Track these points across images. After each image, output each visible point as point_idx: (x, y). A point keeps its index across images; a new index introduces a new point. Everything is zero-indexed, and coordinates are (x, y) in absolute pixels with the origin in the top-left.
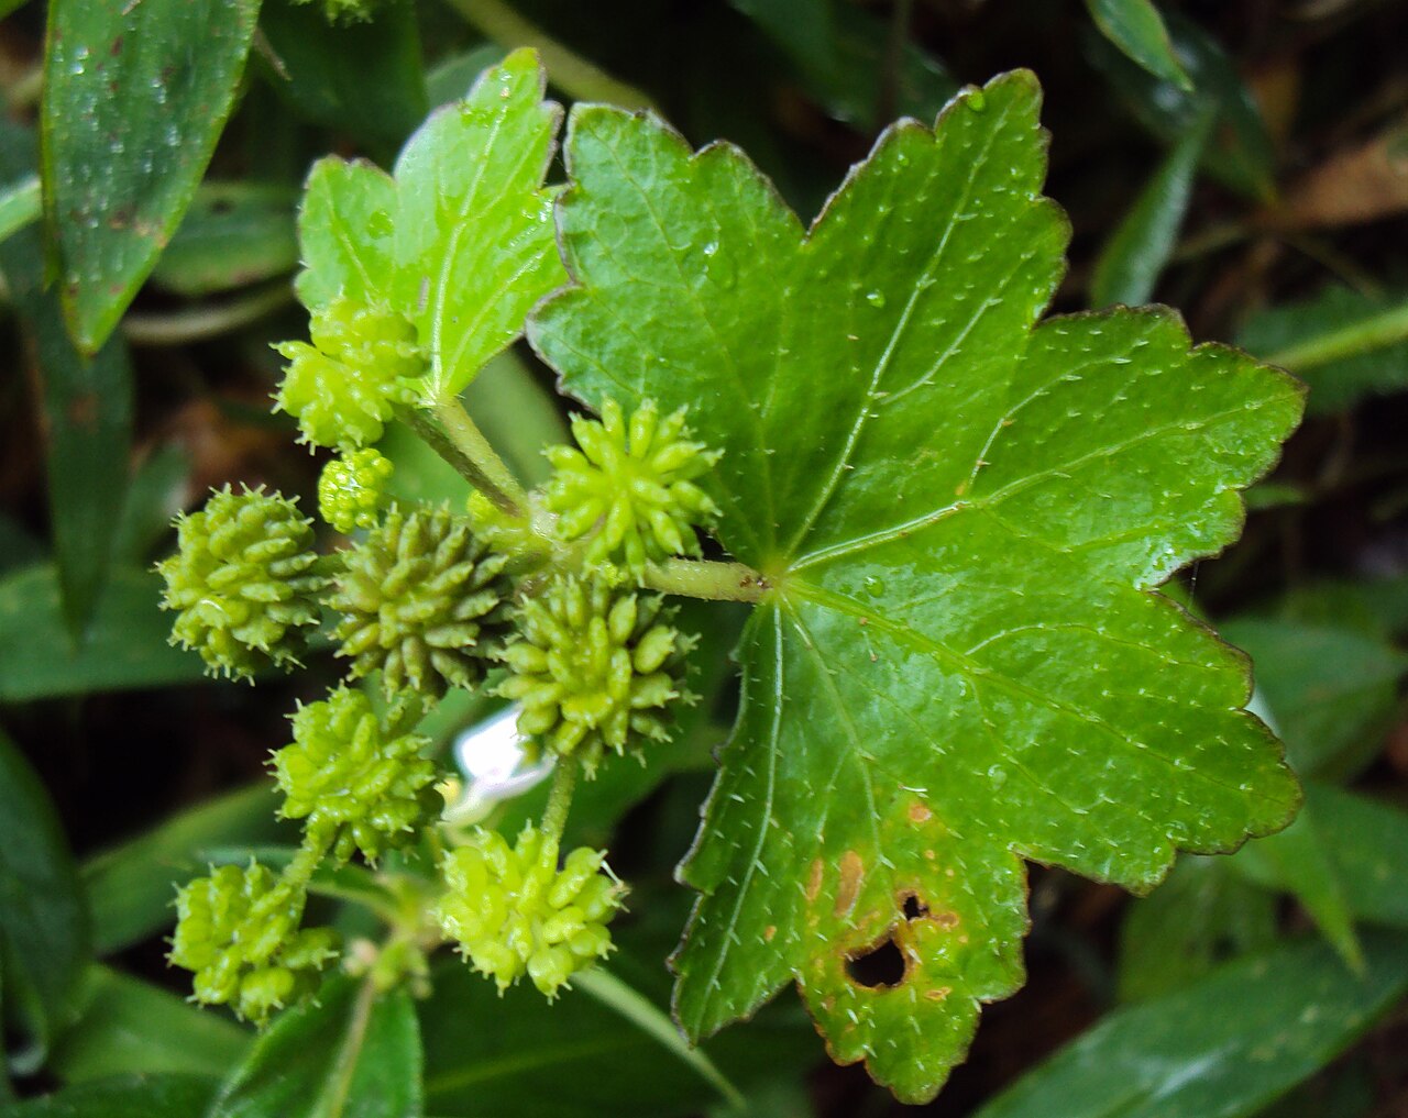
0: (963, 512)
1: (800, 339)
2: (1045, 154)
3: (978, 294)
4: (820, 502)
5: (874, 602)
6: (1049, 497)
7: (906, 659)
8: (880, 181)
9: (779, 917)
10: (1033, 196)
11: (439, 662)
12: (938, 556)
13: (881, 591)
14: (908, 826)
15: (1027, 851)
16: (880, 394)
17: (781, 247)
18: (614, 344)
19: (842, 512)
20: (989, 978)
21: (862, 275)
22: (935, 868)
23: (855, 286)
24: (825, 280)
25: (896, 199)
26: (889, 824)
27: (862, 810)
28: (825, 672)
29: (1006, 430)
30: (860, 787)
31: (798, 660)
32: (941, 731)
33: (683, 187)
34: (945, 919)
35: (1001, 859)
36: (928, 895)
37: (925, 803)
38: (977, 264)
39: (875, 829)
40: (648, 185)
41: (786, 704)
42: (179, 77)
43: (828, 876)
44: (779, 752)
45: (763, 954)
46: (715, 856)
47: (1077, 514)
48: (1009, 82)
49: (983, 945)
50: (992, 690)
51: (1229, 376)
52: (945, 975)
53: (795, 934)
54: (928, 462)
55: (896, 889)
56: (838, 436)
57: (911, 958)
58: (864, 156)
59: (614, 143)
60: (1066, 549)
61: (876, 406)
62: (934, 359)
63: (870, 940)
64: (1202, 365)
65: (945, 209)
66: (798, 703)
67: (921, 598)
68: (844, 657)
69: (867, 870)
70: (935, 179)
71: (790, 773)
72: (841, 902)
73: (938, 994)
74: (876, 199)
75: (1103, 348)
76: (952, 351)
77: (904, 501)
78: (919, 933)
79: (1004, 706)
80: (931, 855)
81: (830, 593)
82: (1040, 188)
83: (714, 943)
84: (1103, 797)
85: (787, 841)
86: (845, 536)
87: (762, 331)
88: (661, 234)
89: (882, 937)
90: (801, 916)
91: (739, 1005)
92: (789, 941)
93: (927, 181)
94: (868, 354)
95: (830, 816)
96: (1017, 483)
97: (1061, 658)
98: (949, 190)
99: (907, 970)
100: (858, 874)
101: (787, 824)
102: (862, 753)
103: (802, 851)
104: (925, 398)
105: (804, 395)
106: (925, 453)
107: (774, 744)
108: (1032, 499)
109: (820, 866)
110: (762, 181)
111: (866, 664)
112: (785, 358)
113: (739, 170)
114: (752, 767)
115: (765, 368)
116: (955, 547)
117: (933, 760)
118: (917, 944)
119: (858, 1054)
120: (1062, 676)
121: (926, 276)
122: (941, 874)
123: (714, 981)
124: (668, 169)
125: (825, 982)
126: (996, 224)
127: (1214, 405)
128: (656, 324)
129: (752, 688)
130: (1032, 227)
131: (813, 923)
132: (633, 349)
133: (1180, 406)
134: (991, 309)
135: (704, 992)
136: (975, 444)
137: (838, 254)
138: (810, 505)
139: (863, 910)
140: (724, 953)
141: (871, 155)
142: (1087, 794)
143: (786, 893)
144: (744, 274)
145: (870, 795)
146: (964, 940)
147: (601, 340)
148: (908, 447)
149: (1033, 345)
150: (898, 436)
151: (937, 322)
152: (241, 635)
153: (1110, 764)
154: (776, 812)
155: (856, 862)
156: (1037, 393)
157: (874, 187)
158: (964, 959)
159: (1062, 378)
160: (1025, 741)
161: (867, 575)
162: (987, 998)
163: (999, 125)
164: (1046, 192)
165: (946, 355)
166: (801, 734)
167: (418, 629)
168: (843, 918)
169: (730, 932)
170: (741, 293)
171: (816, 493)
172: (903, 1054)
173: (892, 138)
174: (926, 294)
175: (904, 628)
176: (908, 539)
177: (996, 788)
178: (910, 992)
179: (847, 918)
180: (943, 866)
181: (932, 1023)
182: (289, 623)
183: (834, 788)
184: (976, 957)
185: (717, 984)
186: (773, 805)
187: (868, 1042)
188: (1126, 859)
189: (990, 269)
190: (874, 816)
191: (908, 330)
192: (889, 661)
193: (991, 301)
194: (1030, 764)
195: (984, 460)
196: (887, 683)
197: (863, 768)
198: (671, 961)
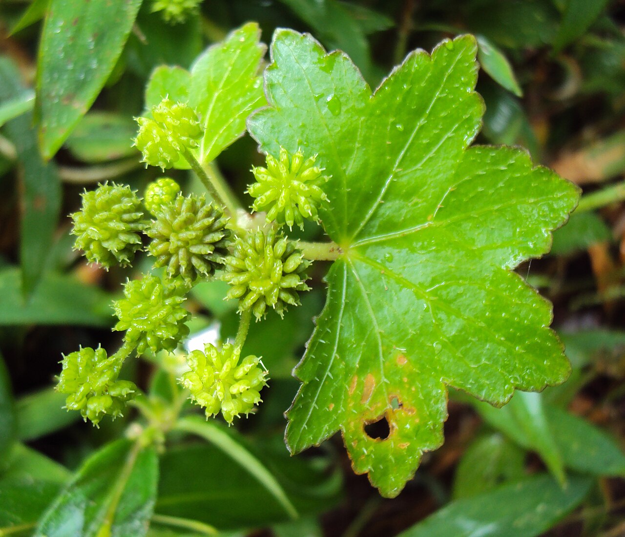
0: (430, 227)
1: (366, 141)
2: (477, 73)
3: (445, 130)
4: (368, 217)
5: (387, 264)
6: (468, 225)
7: (400, 290)
8: (407, 75)
9: (336, 399)
10: (470, 90)
11: (195, 262)
12: (418, 246)
13: (391, 260)
14: (396, 365)
15: (449, 381)
16: (398, 170)
17: (361, 98)
18: (285, 133)
19: (377, 222)
20: (426, 441)
21: (395, 116)
22: (407, 386)
23: (391, 120)
24: (379, 116)
25: (412, 83)
26: (387, 364)
27: (377, 355)
28: (364, 293)
29: (452, 193)
30: (376, 346)
31: (353, 286)
32: (414, 325)
33: (321, 68)
34: (409, 411)
35: (437, 385)
36: (405, 398)
37: (404, 355)
38: (445, 118)
39: (382, 366)
40: (305, 66)
41: (346, 304)
42: (100, 37)
43: (359, 384)
44: (342, 324)
45: (328, 415)
46: (310, 367)
47: (479, 234)
48: (464, 39)
49: (426, 424)
50: (438, 308)
51: (548, 182)
52: (407, 437)
53: (343, 408)
54: (416, 204)
55: (389, 394)
56: (378, 188)
57: (393, 427)
58: (400, 63)
59: (291, 48)
60: (475, 248)
61: (396, 175)
62: (421, 158)
63: (375, 416)
64: (537, 174)
65: (433, 92)
66: (351, 305)
67: (409, 264)
68: (373, 287)
69: (377, 384)
70: (430, 77)
71: (346, 335)
72: (363, 397)
73: (403, 446)
74: (404, 81)
75: (495, 162)
76: (431, 154)
77: (404, 220)
78: (397, 415)
79: (442, 315)
80: (405, 380)
81: (368, 258)
82: (474, 87)
83: (306, 407)
84: (484, 361)
85: (342, 366)
86: (377, 233)
87: (349, 135)
88: (309, 88)
89: (382, 416)
90: (346, 400)
91: (315, 438)
92: (339, 412)
93: (427, 78)
94: (394, 150)
95: (362, 356)
96: (455, 217)
97: (469, 297)
98: (435, 82)
99: (390, 433)
100: (372, 384)
101: (343, 357)
102: (378, 330)
103: (348, 371)
104: (418, 174)
105: (365, 166)
106: (415, 199)
107: (340, 321)
108: (460, 225)
109: (356, 379)
110: (355, 70)
111: (382, 291)
112: (358, 148)
113: (346, 63)
114: (329, 328)
115: (349, 152)
116: (426, 243)
117: (409, 337)
118: (396, 421)
119: (365, 470)
120: (469, 305)
121: (422, 121)
122: (409, 389)
123: (305, 425)
124: (316, 60)
125: (354, 433)
126: (453, 101)
127: (540, 193)
128: (304, 126)
129: (332, 294)
130: (468, 105)
131: (351, 405)
132: (293, 137)
133: (526, 192)
134: (449, 138)
135: (300, 430)
136: (438, 198)
137: (385, 105)
138: (363, 217)
139: (374, 402)
140: (310, 413)
141: (403, 63)
142: (477, 359)
143: (340, 390)
144: (344, 109)
145: (381, 349)
146: (417, 421)
147: (280, 131)
148: (408, 196)
149: (466, 157)
150: (404, 191)
151: (425, 142)
152: (105, 245)
153: (488, 346)
154: (338, 351)
155: (373, 380)
156: (466, 179)
157: (404, 77)
158: (417, 430)
159: (477, 173)
160: (451, 333)
161: (386, 252)
162: (426, 449)
163: (459, 57)
164: (477, 89)
165: (428, 157)
166: (352, 318)
167: (187, 243)
168: (365, 404)
169: (314, 404)
170: (342, 117)
171: (366, 213)
172: (385, 473)
173: (412, 57)
174: (422, 128)
175: (400, 276)
176: (405, 237)
177: (436, 352)
178: (392, 442)
179: (366, 405)
180: (411, 386)
181: (400, 460)
182: (127, 242)
183: (365, 344)
184: (422, 429)
185: (306, 426)
186: (338, 348)
187: (371, 465)
188: (493, 390)
189: (450, 120)
190: (382, 359)
191: (412, 144)
192: (393, 291)
193: (449, 134)
194: (453, 342)
195: (441, 205)
196: (391, 300)
197: (379, 336)
198: (286, 413)
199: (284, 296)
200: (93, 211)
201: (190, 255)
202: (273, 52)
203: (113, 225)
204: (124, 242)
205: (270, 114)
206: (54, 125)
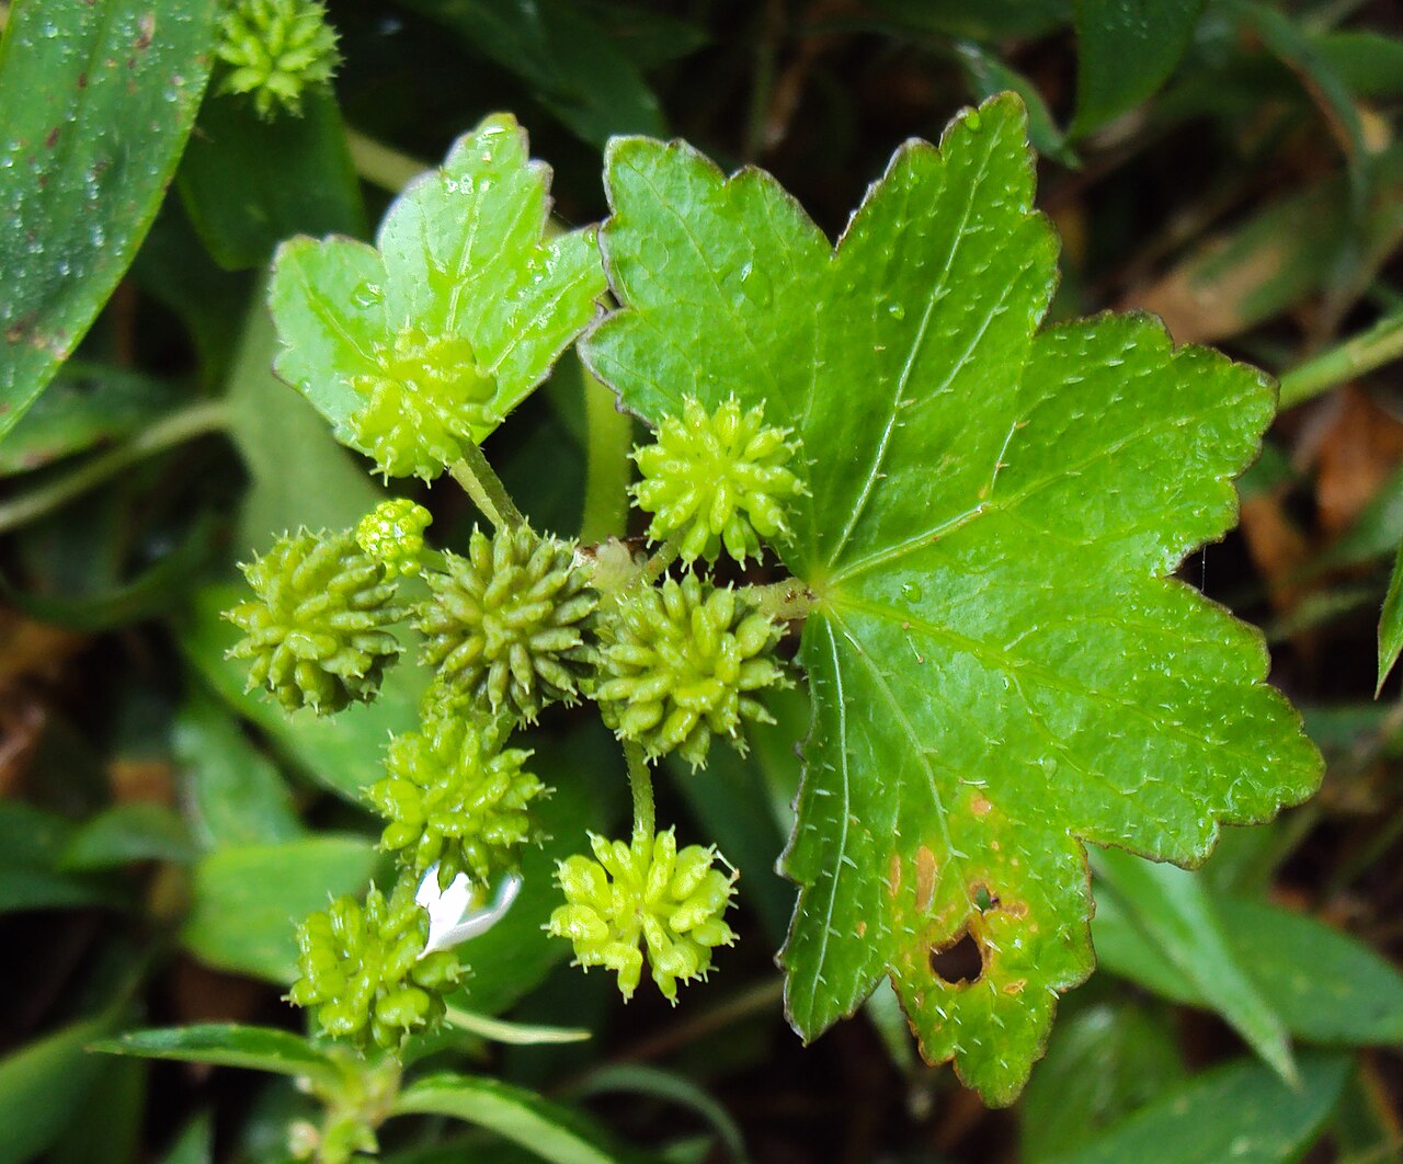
0: (987, 514)
1: (833, 351)
2: (1033, 170)
3: (985, 304)
4: (856, 513)
5: (912, 607)
6: (1063, 496)
7: (949, 659)
8: (897, 198)
9: (868, 914)
10: (1025, 209)
11: (544, 667)
12: (968, 558)
13: (918, 596)
14: (971, 819)
15: (1085, 832)
16: (907, 402)
17: (810, 263)
18: (666, 363)
19: (876, 522)
20: (1060, 967)
21: (883, 289)
22: (1001, 859)
23: (878, 299)
24: (853, 294)
25: (908, 215)
26: (953, 818)
27: (929, 804)
28: (877, 675)
29: (1020, 433)
30: (924, 786)
31: (852, 665)
32: (992, 726)
33: (719, 211)
34: (1015, 910)
35: (1061, 844)
36: (999, 885)
37: (984, 794)
38: (983, 275)
39: (944, 827)
40: (685, 211)
41: (848, 706)
42: (112, 173)
43: (906, 873)
44: (849, 751)
45: (858, 948)
46: (809, 851)
47: (1089, 510)
48: (999, 102)
49: (1053, 933)
50: (1032, 682)
51: (1207, 376)
52: (1019, 967)
53: (884, 928)
54: (951, 468)
55: (967, 883)
56: (869, 446)
57: (988, 949)
58: (880, 175)
59: (649, 174)
60: (1085, 543)
61: (902, 415)
62: (949, 369)
63: (949, 935)
64: (1184, 364)
65: (952, 224)
66: (858, 707)
67: (955, 600)
68: (892, 660)
69: (940, 865)
70: (943, 195)
71: (861, 772)
72: (919, 898)
73: (1014, 987)
74: (893, 214)
75: (1097, 352)
76: (965, 359)
77: (932, 507)
78: (991, 925)
79: (1043, 697)
80: (995, 846)
81: (871, 601)
82: (1032, 202)
83: (815, 940)
84: (1145, 777)
85: (866, 837)
86: (879, 546)
87: (797, 347)
88: (700, 256)
89: (959, 932)
90: (886, 911)
91: (844, 1002)
92: (878, 937)
93: (936, 198)
94: (891, 363)
95: (900, 811)
96: (1033, 484)
97: (1092, 647)
98: (953, 206)
99: (984, 964)
100: (933, 867)
101: (864, 822)
102: (921, 749)
103: (880, 848)
104: (946, 404)
105: (838, 405)
106: (947, 460)
107: (843, 744)
108: (1047, 499)
109: (897, 862)
110: (790, 203)
111: (914, 666)
112: (819, 371)
113: (769, 192)
114: (828, 762)
115: (802, 381)
116: (983, 549)
117: (987, 753)
118: (992, 936)
119: (948, 1053)
120: (1096, 663)
121: (938, 289)
122: (1007, 864)
123: (818, 977)
124: (703, 194)
125: (915, 977)
126: (995, 237)
127: (1197, 403)
128: (704, 341)
129: (820, 688)
130: (1026, 240)
131: (899, 918)
132: (683, 367)
133: (1167, 405)
134: (997, 318)
135: (811, 987)
136: (993, 449)
137: (862, 269)
138: (847, 516)
139: (940, 905)
140: (824, 949)
141: (886, 174)
142: (1134, 779)
143: (869, 891)
144: (779, 291)
145: (934, 790)
146: (1034, 929)
147: (654, 360)
148: (932, 454)
149: (1036, 351)
150: (923, 444)
151: (950, 333)
152: (331, 667)
153: (1148, 747)
154: (852, 811)
155: (927, 856)
156: (1043, 397)
157: (891, 204)
158: (1037, 949)
159: (1064, 382)
160: (1069, 729)
161: (901, 583)
162: (1062, 986)
163: (994, 143)
164: (1037, 205)
165: (961, 364)
166: (865, 733)
167: (523, 634)
168: (924, 912)
169: (828, 928)
170: (778, 310)
171: (852, 505)
172: (986, 1055)
173: (903, 157)
174: (939, 305)
175: (944, 629)
176: (939, 544)
177: (1048, 776)
178: (993, 983)
179: (928, 913)
180: (1008, 857)
181: (1013, 1017)
182: (376, 652)
183: (903, 783)
184: (1047, 945)
185: (821, 979)
186: (850, 803)
187: (956, 1041)
188: (1175, 836)
189: (991, 284)
190: (940, 810)
191: (925, 340)
192: (934, 662)
193: (997, 310)
194: (1077, 750)
195: (1002, 463)
196: (935, 682)
197: (926, 764)
198: (779, 957)
199: (748, 707)
200: (290, 599)
201: (531, 655)
202: (612, 188)
203: (343, 620)
204: (369, 654)
205: (629, 327)
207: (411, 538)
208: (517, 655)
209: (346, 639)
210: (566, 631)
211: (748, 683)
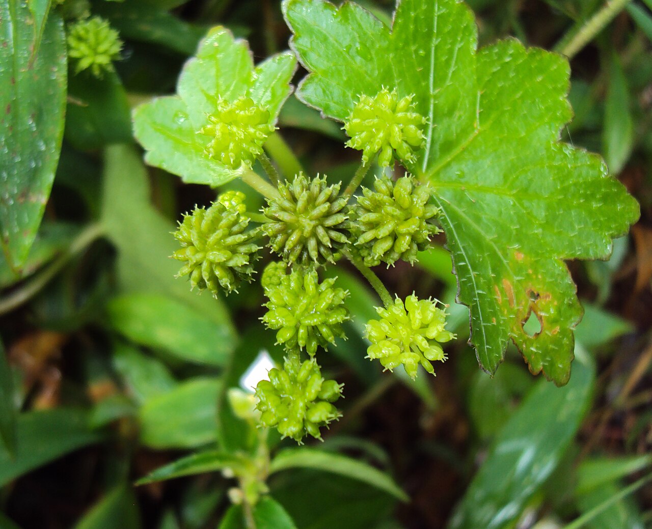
0: (480, 132)
1: (402, 75)
3: (453, 44)
4: (428, 145)
5: (462, 180)
6: (506, 119)
7: (485, 197)
8: (408, 3)
9: (494, 314)
11: (333, 234)
12: (478, 154)
13: (463, 175)
14: (517, 262)
15: (563, 256)
16: (437, 91)
17: (382, 37)
18: (336, 93)
19: (437, 147)
20: (571, 316)
21: (414, 44)
22: (534, 277)
23: (413, 48)
24: (403, 48)
25: (415, 10)
26: (511, 263)
27: (500, 261)
28: (460, 211)
29: (482, 96)
30: (495, 252)
31: (449, 210)
32: (512, 221)
33: (339, 22)
34: (546, 297)
36: (538, 288)
37: (519, 251)
38: (449, 32)
39: (508, 268)
41: (454, 226)
43: (501, 291)
44: (462, 245)
45: (496, 329)
46: (466, 291)
47: (517, 122)
49: (563, 302)
50: (521, 199)
51: (541, 59)
52: (555, 321)
53: (502, 318)
54: (460, 117)
55: (525, 290)
56: (426, 114)
59: (303, 14)
60: (521, 136)
61: (435, 97)
62: (447, 75)
63: (526, 315)
64: (532, 56)
65: (432, 11)
66: (458, 226)
67: (479, 173)
68: (463, 204)
69: (513, 285)
71: (470, 253)
72: (510, 302)
73: (555, 331)
74: (409, 9)
75: (500, 56)
76: (452, 69)
77: (457, 136)
78: (540, 306)
79: (526, 204)
80: (530, 271)
81: (445, 182)
83: (480, 329)
84: (577, 227)
85: (482, 280)
86: (441, 157)
87: (387, 75)
88: (336, 44)
89: (529, 312)
90: (500, 310)
91: (498, 354)
92: (501, 322)
94: (425, 75)
95: (491, 267)
96: (493, 116)
97: (538, 178)
100: (510, 287)
101: (479, 274)
102: (489, 237)
103: (488, 283)
104: (450, 90)
106: (457, 114)
107: (459, 242)
108: (500, 121)
109: (497, 288)
110: (367, 13)
111: (472, 205)
112: (399, 84)
113: (357, 9)
114: (458, 251)
117: (514, 232)
118: (541, 311)
119: (540, 367)
120: (542, 185)
121: (434, 42)
122: (537, 277)
123: (486, 346)
124: (330, 17)
125: (521, 336)
126: (449, 14)
127: (541, 70)
128: (349, 80)
130: (461, 14)
131: (506, 312)
132: (344, 93)
133: (531, 74)
134: (459, 49)
135: (485, 351)
136: (474, 104)
137: (404, 36)
139: (519, 303)
140: (484, 332)
143: (492, 304)
144: (373, 52)
145: (500, 253)
146: (556, 303)
147: (331, 92)
148: (451, 112)
149: (478, 60)
150: (446, 109)
151: (444, 59)
152: (231, 264)
153: (573, 214)
154: (473, 270)
155: (509, 282)
156: (486, 79)
158: (559, 311)
159: (492, 71)
160: (541, 214)
161: (455, 170)
162: (574, 325)
165: (451, 71)
166: (465, 236)
167: (320, 220)
168: (514, 307)
169: (482, 323)
170: (375, 60)
172: (553, 364)
174: (437, 47)
175: (478, 186)
176: (464, 150)
177: (540, 237)
178: (547, 332)
179: (516, 307)
180: (537, 275)
182: (250, 252)
183: (487, 253)
184: (562, 309)
185: (488, 347)
186: (471, 267)
187: (540, 360)
188: (596, 248)
189: (453, 33)
190: (505, 262)
191: (435, 65)
192: (479, 201)
193: (458, 46)
194: (547, 222)
195: (480, 110)
196: (483, 209)
197: (492, 243)
198: (470, 341)
200: (204, 237)
201: (327, 229)
202: (290, 23)
203: (230, 240)
205: (316, 80)
206: (16, 230)
207: (241, 205)
208: (321, 231)
209: (233, 250)
210: (339, 215)
211: (429, 215)
